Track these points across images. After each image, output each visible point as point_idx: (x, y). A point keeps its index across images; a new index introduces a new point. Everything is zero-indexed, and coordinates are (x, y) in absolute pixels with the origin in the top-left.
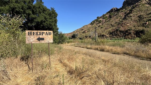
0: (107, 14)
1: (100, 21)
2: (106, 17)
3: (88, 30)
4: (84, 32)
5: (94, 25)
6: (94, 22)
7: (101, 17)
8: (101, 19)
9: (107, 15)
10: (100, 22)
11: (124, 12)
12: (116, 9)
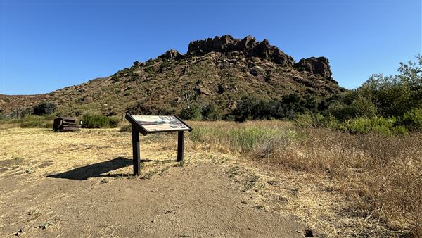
0: (157, 61)
1: (137, 75)
2: (153, 67)
3: (96, 96)
4: (83, 100)
5: (119, 83)
6: (121, 74)
7: (142, 65)
8: (139, 72)
9: (156, 64)
10: (135, 78)
11: (183, 67)
12: (175, 54)
